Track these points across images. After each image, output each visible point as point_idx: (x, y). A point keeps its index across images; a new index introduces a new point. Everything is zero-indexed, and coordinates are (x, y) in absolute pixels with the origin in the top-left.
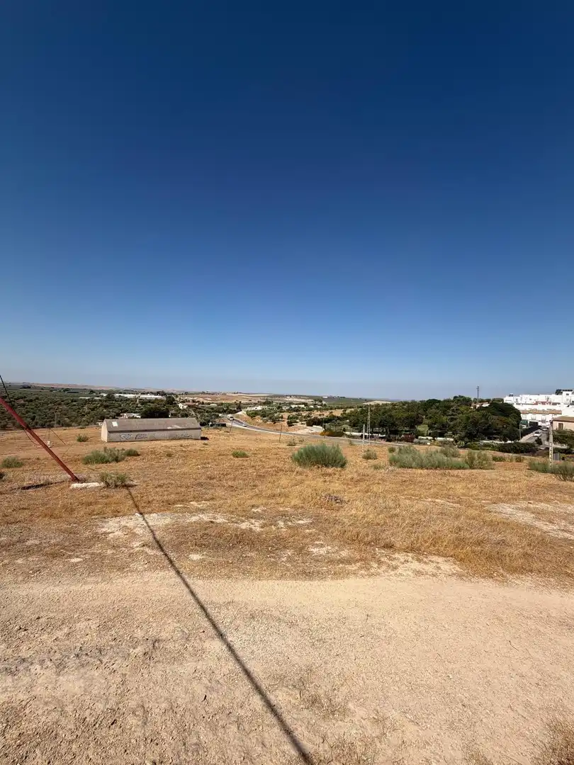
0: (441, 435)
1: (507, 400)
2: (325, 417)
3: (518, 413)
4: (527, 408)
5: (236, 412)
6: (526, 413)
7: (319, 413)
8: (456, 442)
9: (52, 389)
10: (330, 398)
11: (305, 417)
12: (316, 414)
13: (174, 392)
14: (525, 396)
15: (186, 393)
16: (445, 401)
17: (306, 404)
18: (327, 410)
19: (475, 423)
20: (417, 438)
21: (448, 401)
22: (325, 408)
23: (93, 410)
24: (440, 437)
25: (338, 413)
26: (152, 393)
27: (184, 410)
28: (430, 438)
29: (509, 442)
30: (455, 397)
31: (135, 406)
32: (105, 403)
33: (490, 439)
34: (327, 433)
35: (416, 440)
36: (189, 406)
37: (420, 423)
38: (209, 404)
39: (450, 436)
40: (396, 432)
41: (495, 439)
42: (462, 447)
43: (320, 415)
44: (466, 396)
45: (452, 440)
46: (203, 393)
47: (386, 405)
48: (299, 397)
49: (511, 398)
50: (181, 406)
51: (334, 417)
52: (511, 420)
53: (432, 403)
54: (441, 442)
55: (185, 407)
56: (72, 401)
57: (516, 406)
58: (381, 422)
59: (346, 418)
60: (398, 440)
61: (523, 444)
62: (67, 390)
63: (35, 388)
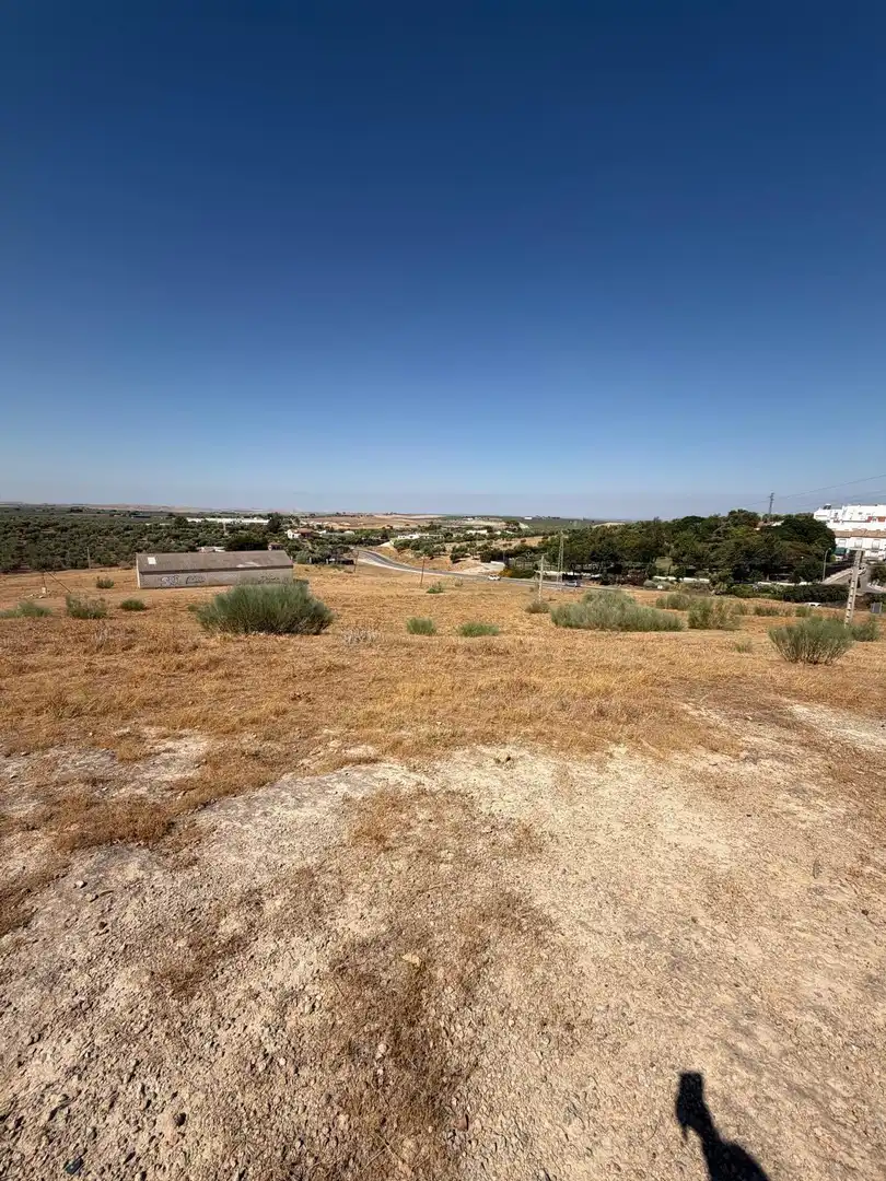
0: (690, 574)
1: (820, 515)
2: (512, 548)
3: (831, 536)
4: (849, 527)
5: (379, 543)
6: (846, 535)
7: (504, 542)
8: (714, 583)
9: (112, 513)
10: (536, 520)
11: (479, 549)
12: (499, 545)
13: (295, 514)
14: (850, 508)
15: (313, 516)
16: (711, 518)
17: (489, 529)
18: (519, 537)
19: (749, 554)
20: (650, 578)
21: (716, 518)
22: (520, 534)
23: (156, 541)
24: (687, 576)
25: (534, 542)
26: (260, 516)
27: (293, 540)
28: (671, 578)
29: (803, 583)
30: (732, 513)
31: (219, 534)
32: (174, 532)
33: (772, 579)
34: (509, 572)
35: (648, 582)
36: (303, 534)
37: (662, 555)
38: (342, 531)
39: (705, 576)
40: (618, 570)
41: (783, 578)
42: (723, 593)
43: (505, 545)
44: (750, 509)
45: (707, 581)
46: (338, 515)
47: (616, 528)
48: (487, 518)
49: (827, 512)
50: (290, 534)
51: (527, 547)
52: (816, 548)
53: (690, 522)
54: (689, 584)
55: (297, 536)
56: (127, 529)
57: (831, 525)
58: (594, 553)
59: (545, 550)
60: (619, 582)
61: (827, 586)
62: (134, 513)
63: (89, 511)
